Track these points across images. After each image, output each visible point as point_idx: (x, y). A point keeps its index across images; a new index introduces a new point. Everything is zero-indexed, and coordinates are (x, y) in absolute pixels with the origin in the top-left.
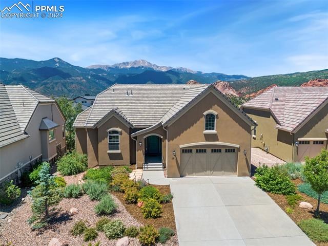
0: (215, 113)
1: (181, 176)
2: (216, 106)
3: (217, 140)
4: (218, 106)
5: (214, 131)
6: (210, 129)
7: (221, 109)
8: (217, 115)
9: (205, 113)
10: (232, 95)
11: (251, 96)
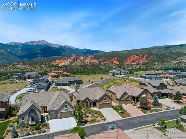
10: (95, 62)
11: (105, 63)
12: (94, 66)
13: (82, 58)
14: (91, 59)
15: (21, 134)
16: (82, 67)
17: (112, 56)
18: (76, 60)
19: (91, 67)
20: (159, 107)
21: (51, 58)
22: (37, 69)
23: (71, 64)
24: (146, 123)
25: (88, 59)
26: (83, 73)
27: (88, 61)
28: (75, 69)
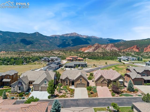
1: (76, 88)
3: (82, 82)
9: (80, 79)
10: (115, 50)
11: (124, 50)
12: (113, 53)
13: (103, 46)
14: (112, 47)
15: (9, 98)
16: (102, 54)
17: (132, 44)
18: (98, 48)
19: (110, 54)
20: (132, 92)
21: (80, 46)
22: (68, 55)
23: (94, 51)
24: (104, 105)
25: (109, 47)
26: (103, 59)
27: (108, 49)
28: (96, 55)
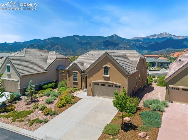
0: (109, 66)
1: (93, 96)
2: (109, 63)
3: (110, 80)
4: (110, 63)
5: (108, 76)
6: (106, 74)
7: (112, 65)
8: (110, 67)
9: (104, 66)
